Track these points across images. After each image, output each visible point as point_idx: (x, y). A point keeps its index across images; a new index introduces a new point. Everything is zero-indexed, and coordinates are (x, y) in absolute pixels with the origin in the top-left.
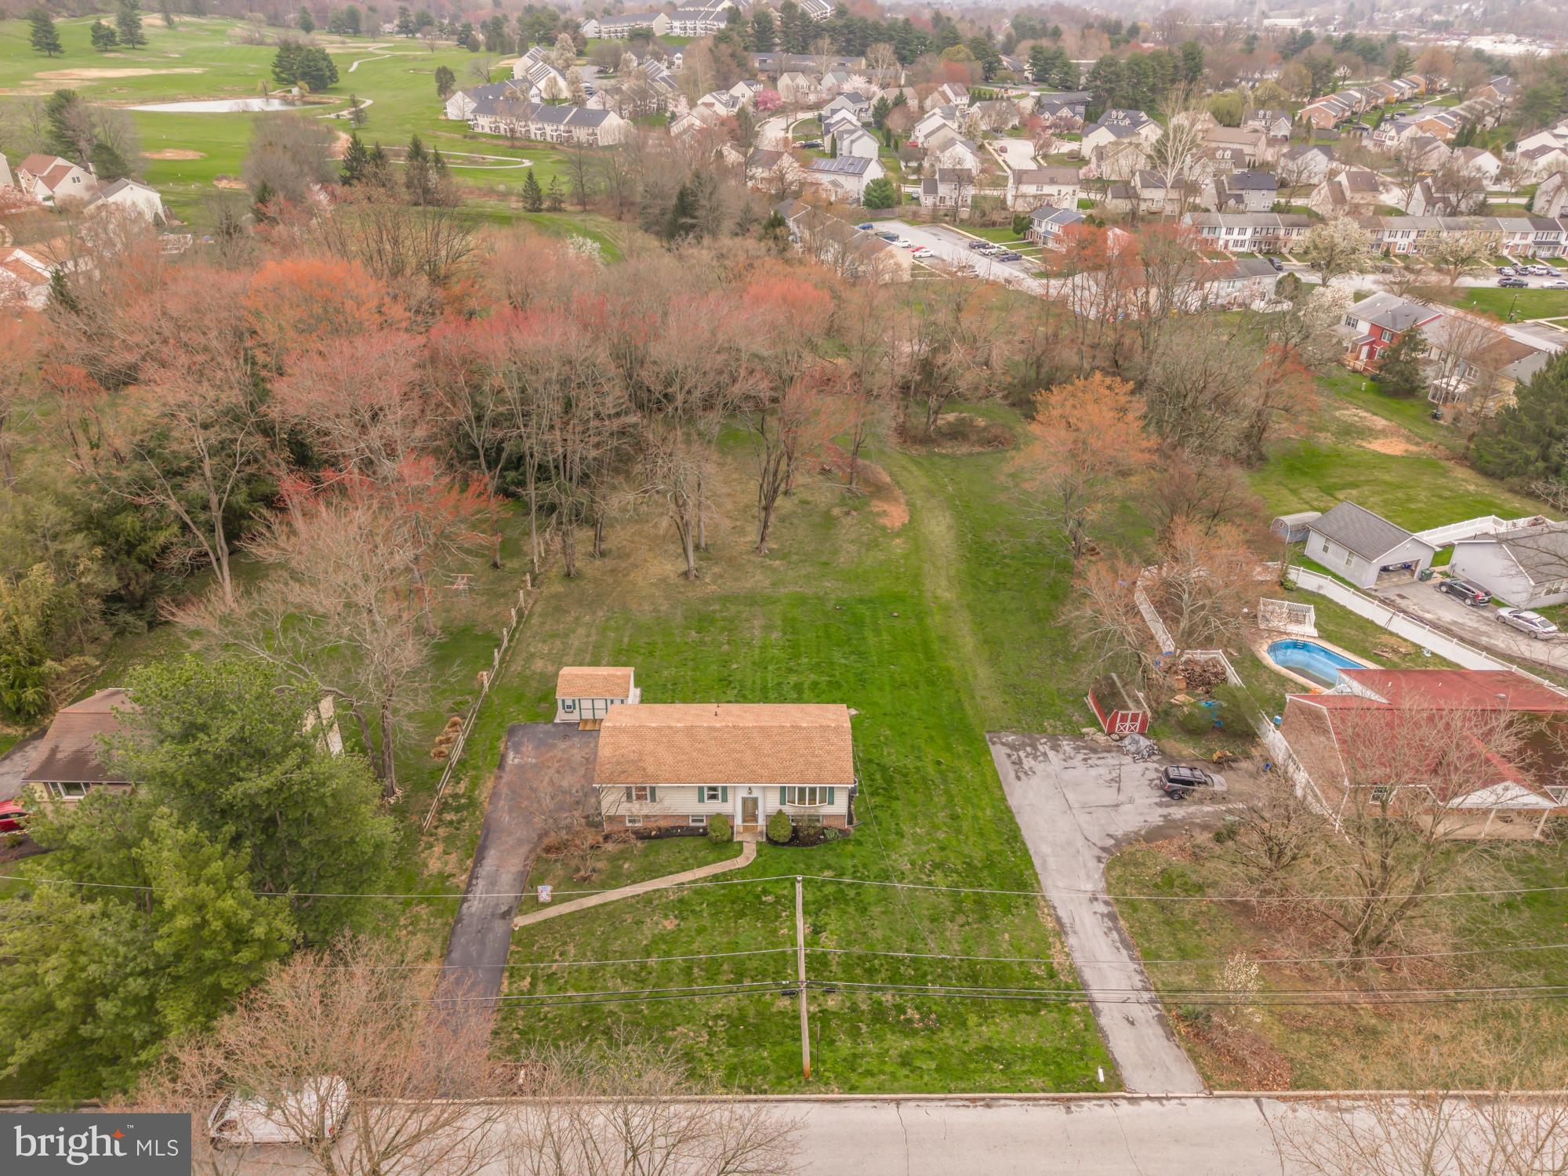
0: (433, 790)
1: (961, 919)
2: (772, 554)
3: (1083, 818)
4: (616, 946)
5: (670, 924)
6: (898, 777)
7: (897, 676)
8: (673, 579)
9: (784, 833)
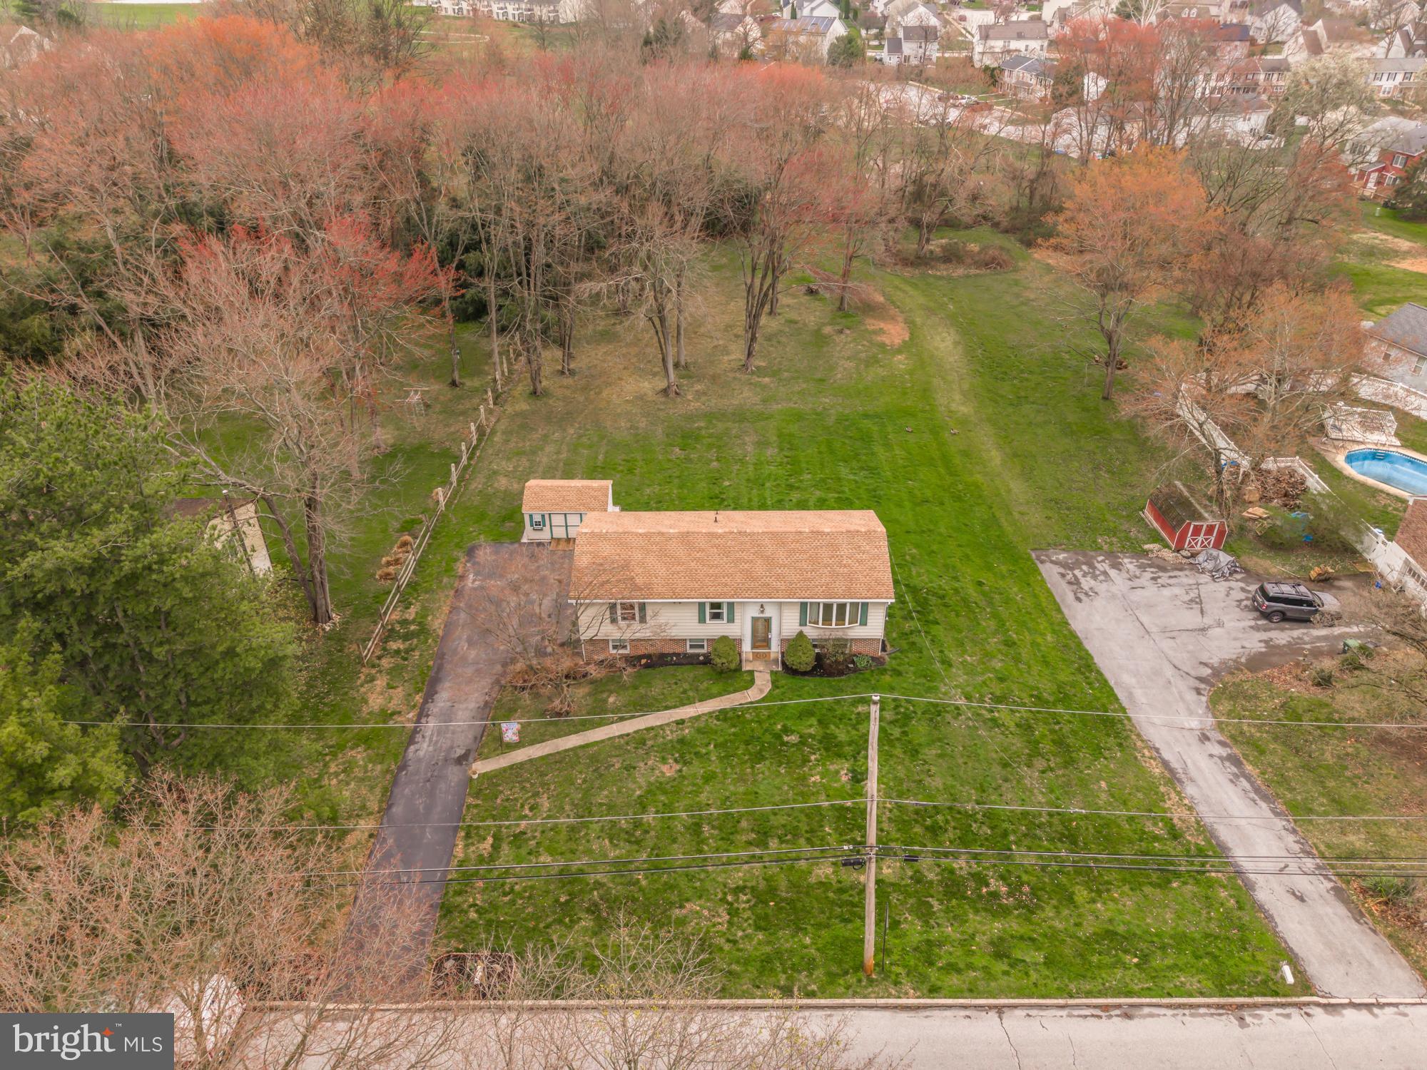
0: (376, 616)
1: (1040, 763)
2: (760, 371)
3: (1166, 645)
4: (602, 797)
5: (669, 770)
6: (933, 600)
7: (916, 491)
8: (651, 396)
9: (805, 659)
